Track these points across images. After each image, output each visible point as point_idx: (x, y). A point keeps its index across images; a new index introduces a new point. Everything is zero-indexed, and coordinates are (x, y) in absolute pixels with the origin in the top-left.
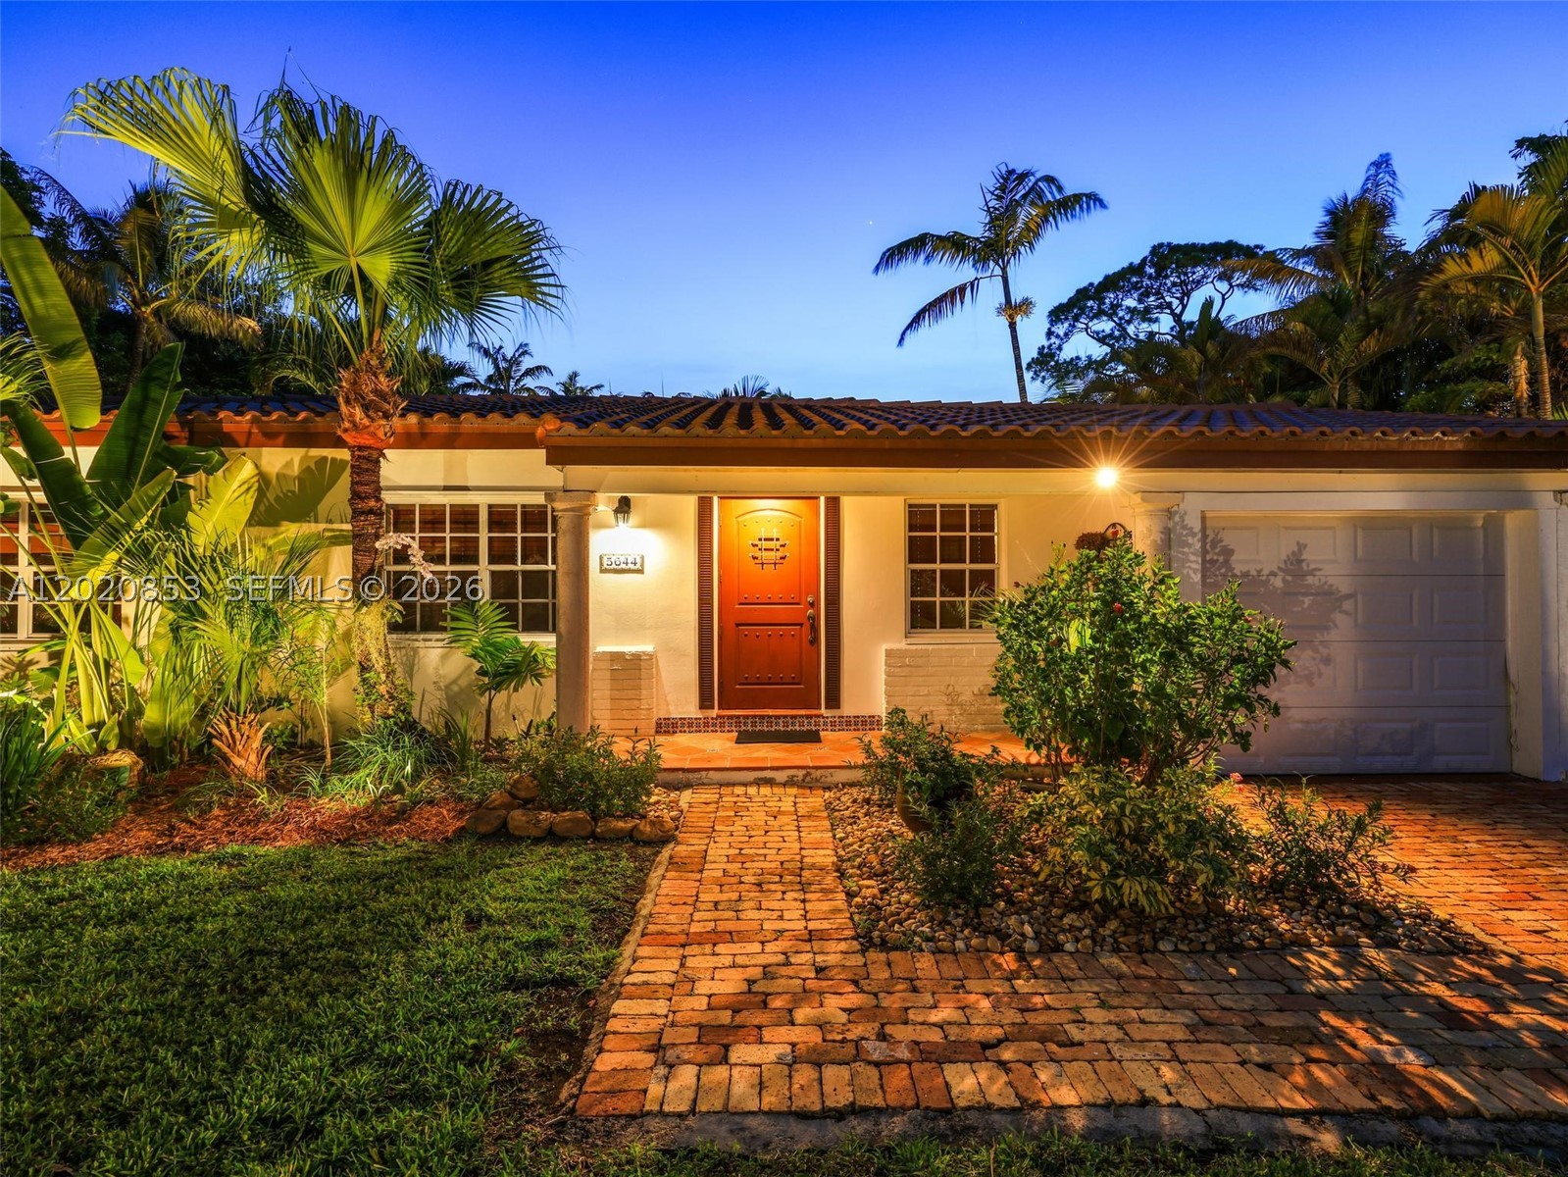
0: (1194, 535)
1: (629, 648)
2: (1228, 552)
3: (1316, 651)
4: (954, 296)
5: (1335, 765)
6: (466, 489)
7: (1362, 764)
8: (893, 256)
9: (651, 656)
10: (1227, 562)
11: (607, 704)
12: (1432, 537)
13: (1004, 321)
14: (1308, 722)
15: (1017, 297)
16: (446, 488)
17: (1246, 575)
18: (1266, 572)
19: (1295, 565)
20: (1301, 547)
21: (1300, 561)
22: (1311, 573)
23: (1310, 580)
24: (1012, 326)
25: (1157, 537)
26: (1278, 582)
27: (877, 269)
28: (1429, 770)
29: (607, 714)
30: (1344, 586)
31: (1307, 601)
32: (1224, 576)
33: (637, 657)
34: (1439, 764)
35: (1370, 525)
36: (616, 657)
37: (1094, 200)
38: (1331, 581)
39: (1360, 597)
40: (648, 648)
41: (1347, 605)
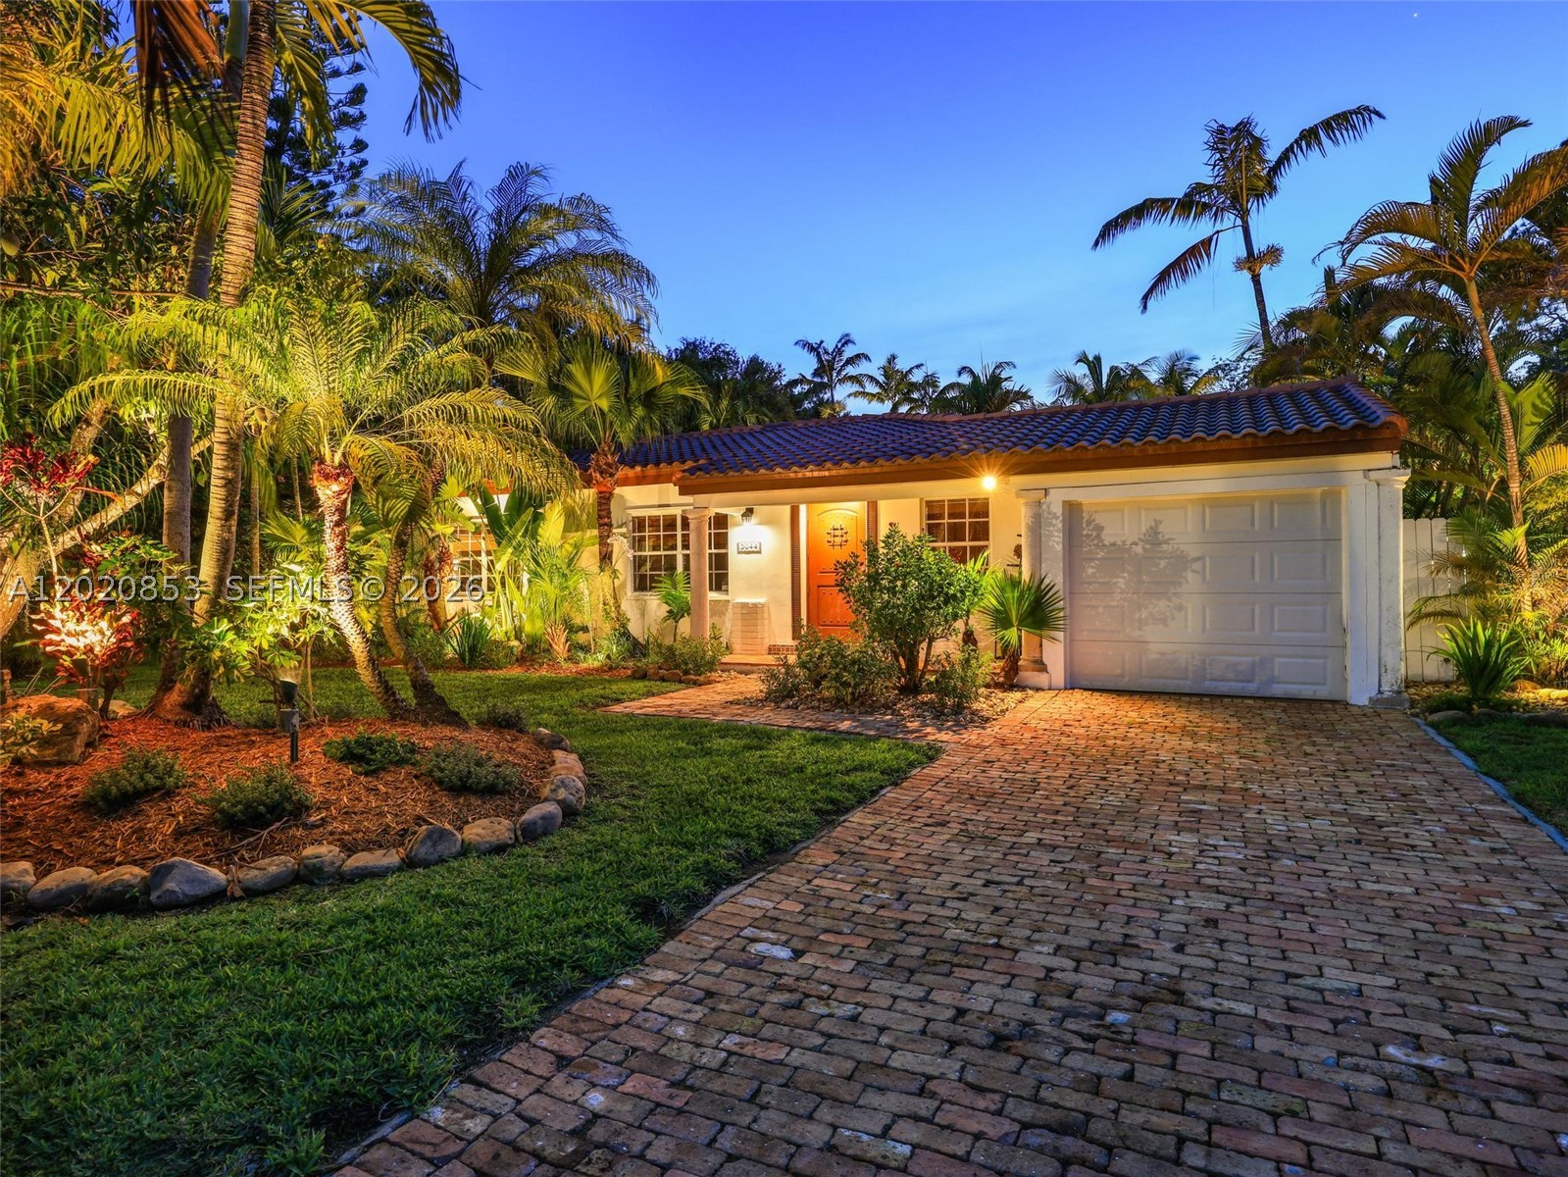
0: (1057, 518)
1: (751, 600)
2: (1100, 529)
3: (1169, 600)
4: (1200, 251)
5: (1186, 686)
6: (668, 506)
7: (1208, 686)
8: (1110, 229)
9: (763, 605)
10: (1098, 536)
11: (739, 634)
12: (1272, 510)
13: (1246, 275)
14: (1163, 654)
15: (1260, 244)
16: (660, 506)
17: (1113, 544)
18: (1129, 542)
19: (1154, 538)
20: (1158, 523)
21: (1157, 533)
22: (1166, 542)
23: (1165, 547)
24: (1256, 280)
25: (1030, 521)
26: (1139, 549)
27: (1096, 244)
28: (1269, 695)
29: (739, 641)
30: (1193, 551)
31: (1163, 563)
32: (1097, 545)
33: (755, 606)
34: (1278, 690)
35: (1214, 503)
36: (744, 605)
37: (1367, 113)
38: (1182, 547)
39: (1208, 560)
40: (762, 600)
41: (1197, 566)
